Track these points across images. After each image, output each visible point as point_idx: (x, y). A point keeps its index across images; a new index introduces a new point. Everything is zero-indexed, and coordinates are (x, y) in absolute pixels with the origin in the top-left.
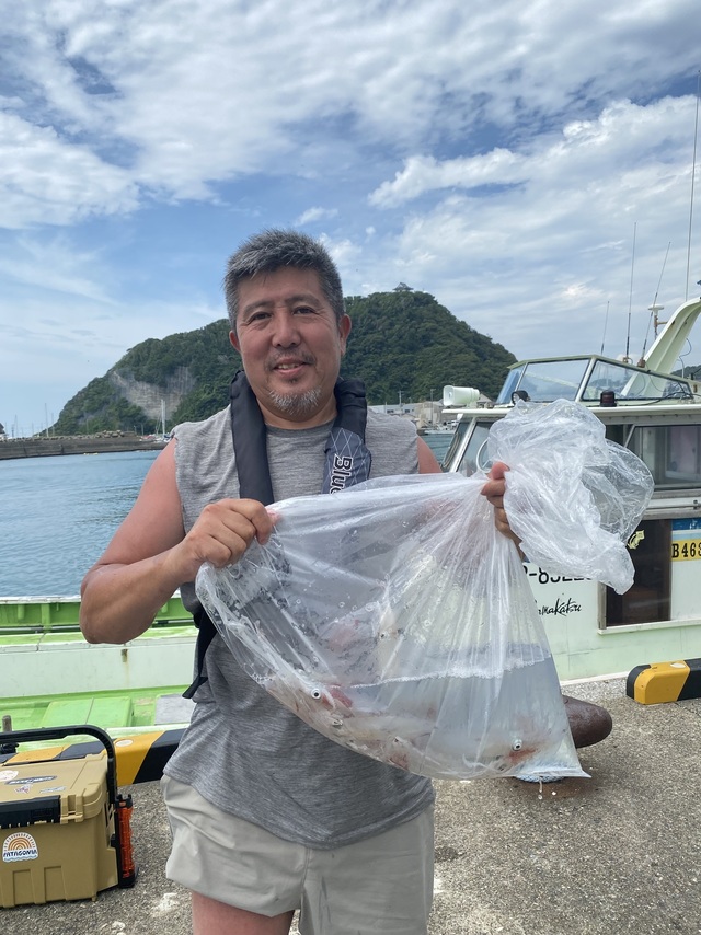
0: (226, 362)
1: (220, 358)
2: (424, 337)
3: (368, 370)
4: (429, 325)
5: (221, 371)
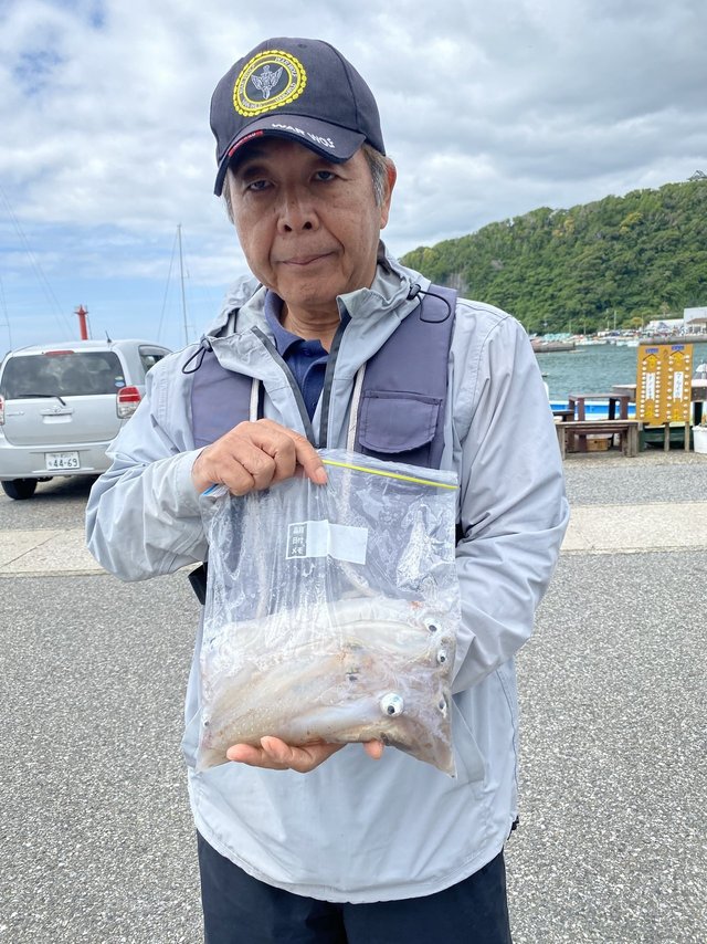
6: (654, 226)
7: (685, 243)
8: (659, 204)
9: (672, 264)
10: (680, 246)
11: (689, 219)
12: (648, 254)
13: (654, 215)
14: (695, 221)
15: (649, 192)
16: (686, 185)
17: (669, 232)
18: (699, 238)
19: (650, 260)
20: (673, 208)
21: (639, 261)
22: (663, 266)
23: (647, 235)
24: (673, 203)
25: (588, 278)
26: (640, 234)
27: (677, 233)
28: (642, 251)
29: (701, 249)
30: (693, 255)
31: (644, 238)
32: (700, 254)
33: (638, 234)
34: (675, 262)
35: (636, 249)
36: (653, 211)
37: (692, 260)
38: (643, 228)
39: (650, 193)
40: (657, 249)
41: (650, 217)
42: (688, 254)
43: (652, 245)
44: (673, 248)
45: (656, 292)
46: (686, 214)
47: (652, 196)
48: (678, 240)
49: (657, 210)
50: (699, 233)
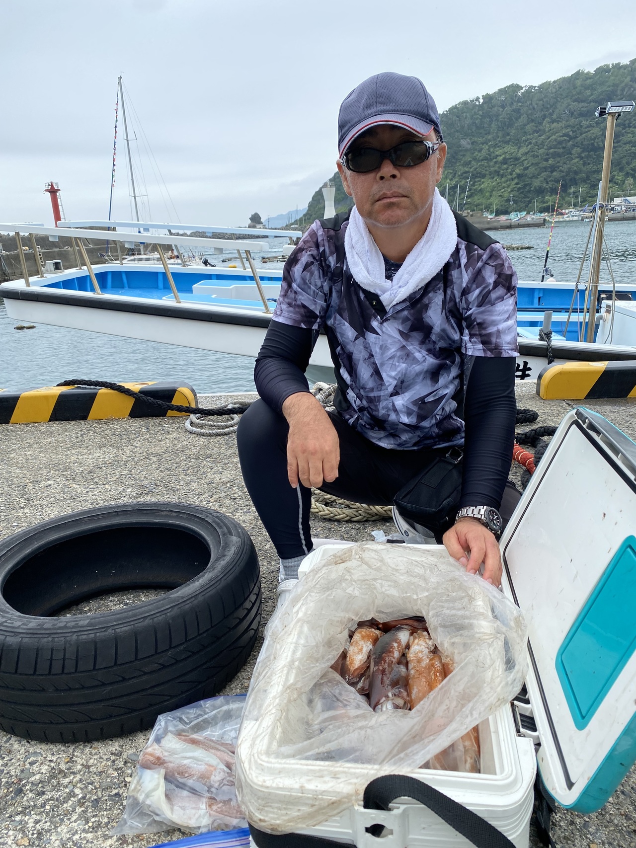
0: (469, 147)
1: (464, 143)
3: (628, 147)
5: (464, 155)
25: (555, 155)
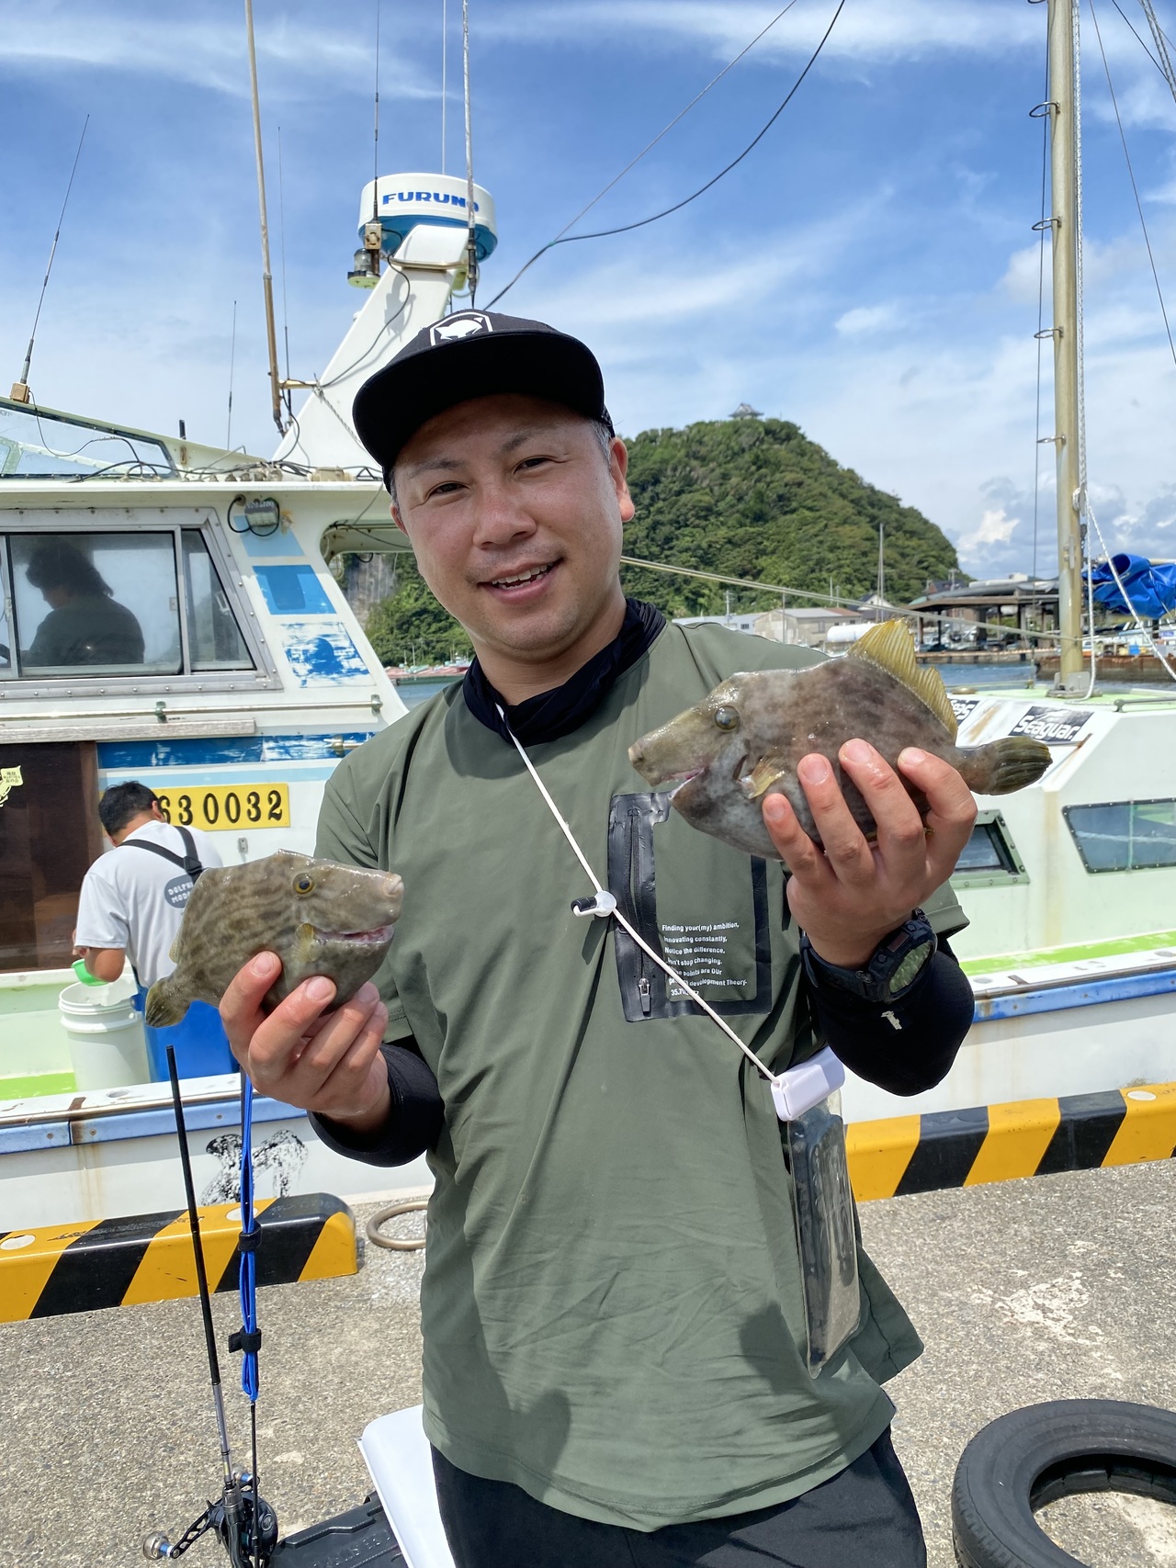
2: (781, 498)
4: (789, 477)
6: (676, 487)
7: (719, 514)
8: (683, 452)
9: (699, 547)
10: (712, 519)
11: (725, 477)
12: (666, 530)
13: (675, 469)
14: (734, 480)
15: (669, 433)
16: (725, 425)
17: (697, 496)
18: (741, 506)
19: (668, 540)
20: (703, 460)
21: (653, 540)
22: (687, 550)
23: (664, 500)
24: (703, 451)
26: (654, 499)
27: (707, 498)
28: (655, 526)
29: (742, 525)
30: (732, 533)
31: (660, 504)
32: (741, 531)
33: (652, 498)
34: (704, 545)
35: (649, 521)
36: (673, 462)
37: (730, 541)
38: (659, 488)
39: (672, 435)
40: (678, 522)
41: (669, 472)
42: (723, 532)
43: (671, 516)
44: (703, 523)
45: (678, 591)
46: (722, 470)
47: (674, 440)
48: (709, 510)
49: (680, 462)
50: (740, 499)
